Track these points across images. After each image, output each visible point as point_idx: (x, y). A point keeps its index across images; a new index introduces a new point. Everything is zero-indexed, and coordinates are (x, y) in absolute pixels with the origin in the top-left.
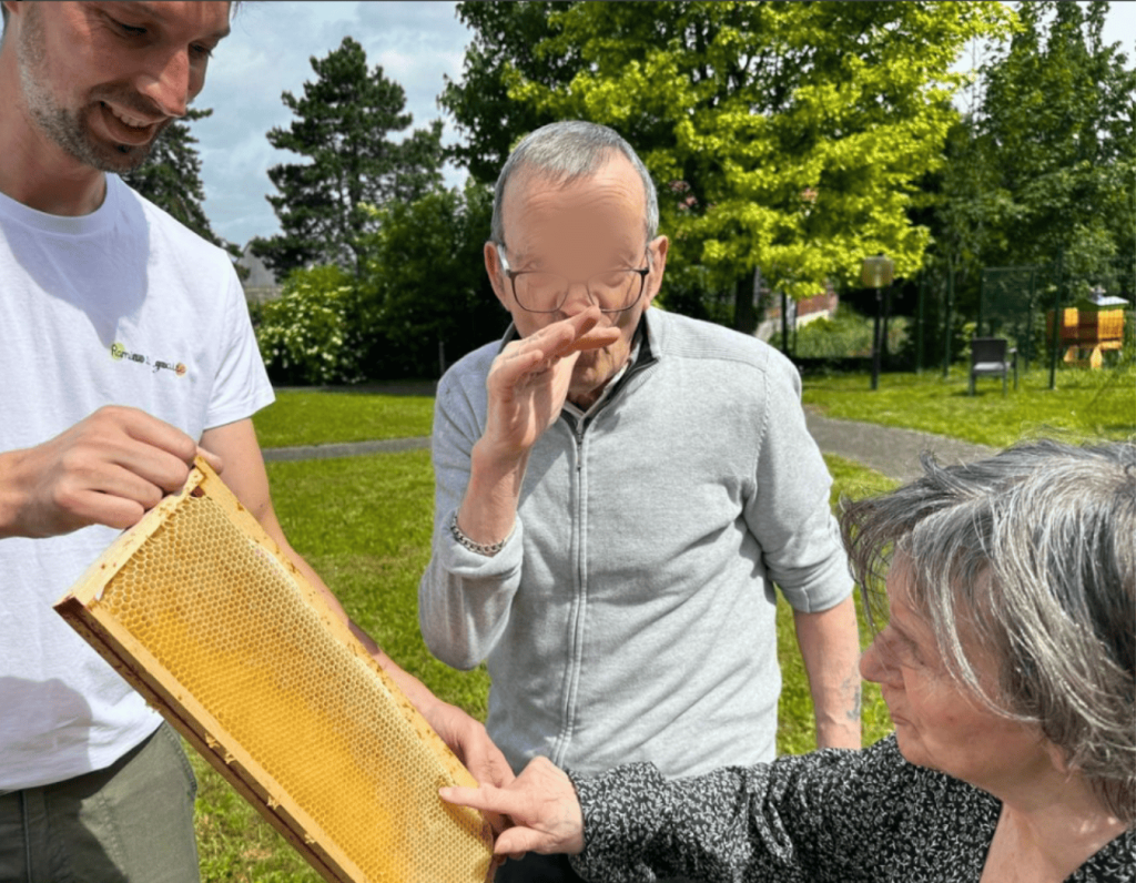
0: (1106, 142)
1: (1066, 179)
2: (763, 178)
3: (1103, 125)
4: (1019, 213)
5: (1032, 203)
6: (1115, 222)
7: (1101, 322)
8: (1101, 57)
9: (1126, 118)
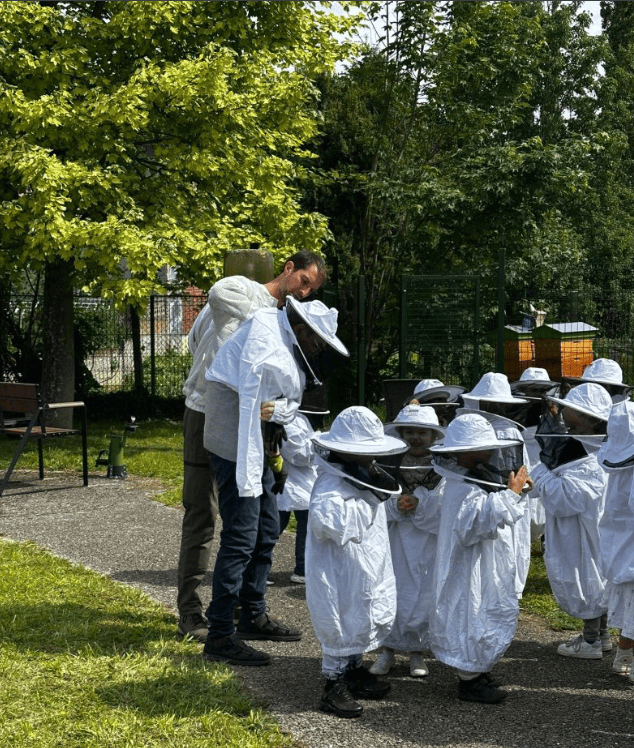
0: (571, 122)
1: (512, 155)
2: (54, 110)
3: (568, 103)
4: (451, 200)
5: (467, 185)
6: (586, 225)
7: (565, 357)
8: (558, 18)
9: (592, 95)
